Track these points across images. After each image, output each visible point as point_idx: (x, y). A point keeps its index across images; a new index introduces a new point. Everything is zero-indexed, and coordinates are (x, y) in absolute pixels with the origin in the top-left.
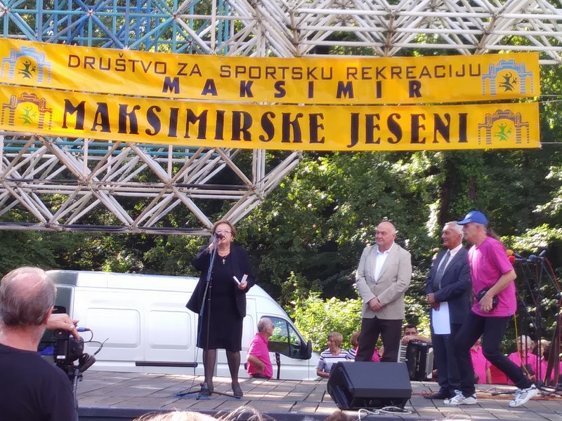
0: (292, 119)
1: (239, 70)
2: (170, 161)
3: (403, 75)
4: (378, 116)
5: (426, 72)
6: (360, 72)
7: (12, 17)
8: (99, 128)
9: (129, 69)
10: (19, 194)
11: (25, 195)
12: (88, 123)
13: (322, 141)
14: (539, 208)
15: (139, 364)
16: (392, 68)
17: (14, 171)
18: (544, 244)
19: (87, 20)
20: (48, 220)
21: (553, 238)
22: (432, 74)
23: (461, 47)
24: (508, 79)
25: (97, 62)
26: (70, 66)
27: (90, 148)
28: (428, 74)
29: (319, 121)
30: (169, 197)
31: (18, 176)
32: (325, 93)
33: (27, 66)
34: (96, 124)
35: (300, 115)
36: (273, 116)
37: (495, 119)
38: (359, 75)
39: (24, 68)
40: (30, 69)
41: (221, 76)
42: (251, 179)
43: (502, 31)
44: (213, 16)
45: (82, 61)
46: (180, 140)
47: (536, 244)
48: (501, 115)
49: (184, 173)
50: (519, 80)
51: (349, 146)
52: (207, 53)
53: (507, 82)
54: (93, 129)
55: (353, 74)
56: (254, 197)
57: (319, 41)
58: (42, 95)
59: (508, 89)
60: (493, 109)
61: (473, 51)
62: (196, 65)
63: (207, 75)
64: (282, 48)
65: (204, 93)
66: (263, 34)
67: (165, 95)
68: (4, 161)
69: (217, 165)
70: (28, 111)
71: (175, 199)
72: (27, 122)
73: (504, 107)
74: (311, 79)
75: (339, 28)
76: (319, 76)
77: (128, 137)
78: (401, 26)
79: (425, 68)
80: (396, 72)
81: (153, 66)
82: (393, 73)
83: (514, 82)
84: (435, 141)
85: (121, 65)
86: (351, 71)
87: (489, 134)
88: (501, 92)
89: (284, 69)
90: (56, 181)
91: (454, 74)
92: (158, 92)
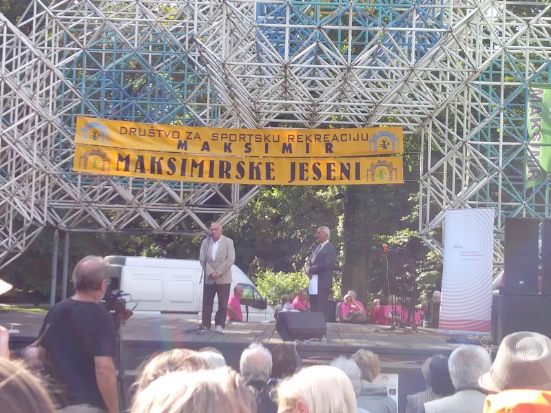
0: (255, 165)
1: (224, 136)
2: (182, 190)
3: (322, 139)
4: (307, 164)
5: (335, 138)
6: (296, 137)
7: (86, 104)
8: (139, 171)
9: (157, 135)
10: (90, 210)
11: (93, 211)
12: (132, 167)
13: (274, 179)
14: (404, 218)
15: (163, 312)
16: (315, 135)
17: (87, 196)
18: (406, 240)
19: (131, 106)
20: (107, 225)
21: (412, 237)
22: (339, 139)
23: (356, 123)
24: (384, 142)
25: (138, 131)
26: (121, 133)
27: (133, 182)
28: (337, 139)
29: (272, 167)
30: (181, 212)
31: (90, 200)
32: (275, 150)
33: (95, 133)
34: (136, 168)
35: (260, 163)
36: (244, 163)
37: (377, 166)
38: (295, 140)
39: (93, 134)
40: (97, 135)
41: (213, 140)
42: (230, 201)
43: (381, 114)
44: (208, 104)
45: (129, 130)
46: (188, 178)
47: (402, 240)
48: (380, 164)
49: (191, 198)
50: (391, 143)
51: (289, 182)
52: (204, 126)
53: (384, 145)
54: (135, 171)
55: (292, 139)
56: (233, 212)
57: (272, 119)
58: (104, 151)
59: (384, 148)
60: (375, 160)
61: (363, 126)
62: (198, 133)
63: (204, 139)
64: (249, 122)
65: (202, 150)
66: (238, 115)
67: (179, 151)
68: (81, 190)
69: (210, 193)
70: (95, 160)
71: (185, 213)
72: (95, 167)
73: (382, 159)
74: (267, 142)
75: (283, 111)
76: (271, 140)
77: (156, 176)
78: (320, 111)
79: (335, 135)
80: (317, 138)
81: (171, 134)
82: (316, 138)
83: (388, 144)
84: (341, 179)
85: (152, 133)
86: (290, 137)
87: (373, 175)
88: (380, 150)
89: (250, 135)
90: (113, 202)
91: (352, 139)
92: (174, 149)
